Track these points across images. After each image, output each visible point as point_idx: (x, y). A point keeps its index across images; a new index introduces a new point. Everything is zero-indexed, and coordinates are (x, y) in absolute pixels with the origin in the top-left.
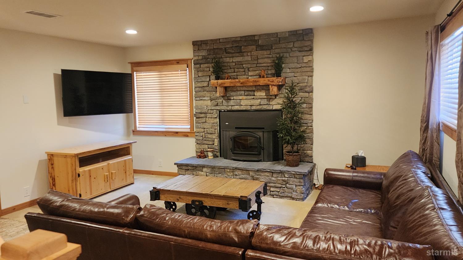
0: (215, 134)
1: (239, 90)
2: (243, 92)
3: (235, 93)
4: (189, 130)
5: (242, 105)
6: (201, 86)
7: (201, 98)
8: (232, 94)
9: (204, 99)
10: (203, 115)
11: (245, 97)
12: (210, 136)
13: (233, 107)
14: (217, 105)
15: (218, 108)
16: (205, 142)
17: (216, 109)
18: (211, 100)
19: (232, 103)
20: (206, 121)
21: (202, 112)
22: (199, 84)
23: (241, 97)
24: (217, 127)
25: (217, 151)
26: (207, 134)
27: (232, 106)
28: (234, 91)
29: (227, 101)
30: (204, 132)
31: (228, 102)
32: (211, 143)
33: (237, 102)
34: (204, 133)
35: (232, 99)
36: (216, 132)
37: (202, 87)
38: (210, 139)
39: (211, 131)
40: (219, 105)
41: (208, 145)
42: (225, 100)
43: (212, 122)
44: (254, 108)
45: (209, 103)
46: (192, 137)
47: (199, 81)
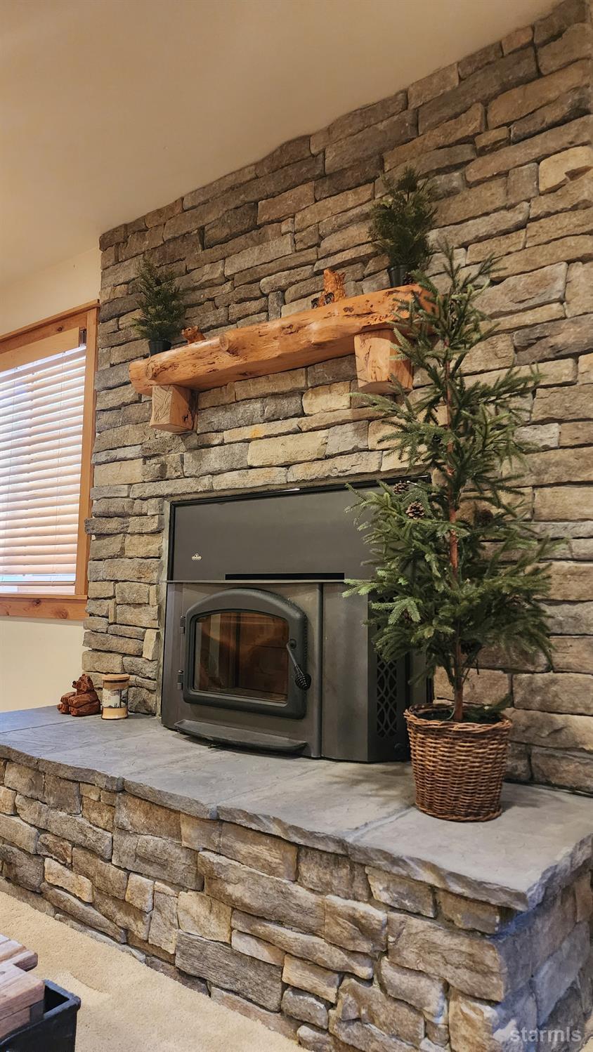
0: (149, 608)
1: (244, 396)
2: (257, 406)
3: (228, 414)
4: (70, 591)
5: (251, 467)
6: (116, 403)
7: (113, 453)
8: (219, 418)
9: (121, 453)
10: (113, 525)
11: (263, 429)
12: (130, 615)
13: (218, 478)
14: (161, 477)
15: (164, 488)
16: (115, 643)
17: (159, 492)
18: (146, 458)
19: (214, 459)
20: (122, 549)
21: (112, 510)
22: (110, 396)
23: (247, 432)
24: (156, 574)
25: (151, 684)
26: (125, 607)
27: (213, 474)
28: (224, 407)
29: (196, 452)
30: (114, 597)
31: (199, 459)
32: (131, 646)
33: (233, 454)
34: (111, 603)
35: (216, 442)
36: (153, 600)
37: (119, 408)
38: (128, 631)
39: (137, 592)
40: (168, 475)
41: (125, 655)
42: (190, 450)
43: (142, 552)
44: (297, 473)
45: (135, 470)
46: (77, 619)
47: (111, 384)
